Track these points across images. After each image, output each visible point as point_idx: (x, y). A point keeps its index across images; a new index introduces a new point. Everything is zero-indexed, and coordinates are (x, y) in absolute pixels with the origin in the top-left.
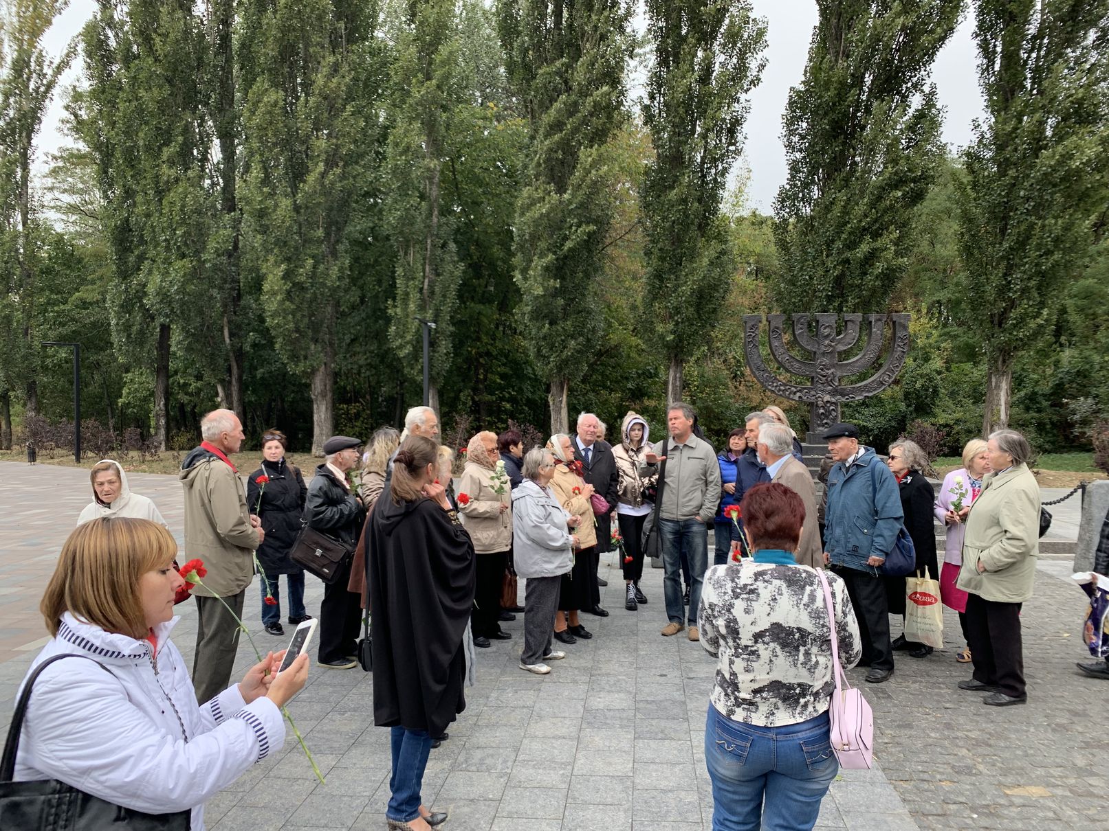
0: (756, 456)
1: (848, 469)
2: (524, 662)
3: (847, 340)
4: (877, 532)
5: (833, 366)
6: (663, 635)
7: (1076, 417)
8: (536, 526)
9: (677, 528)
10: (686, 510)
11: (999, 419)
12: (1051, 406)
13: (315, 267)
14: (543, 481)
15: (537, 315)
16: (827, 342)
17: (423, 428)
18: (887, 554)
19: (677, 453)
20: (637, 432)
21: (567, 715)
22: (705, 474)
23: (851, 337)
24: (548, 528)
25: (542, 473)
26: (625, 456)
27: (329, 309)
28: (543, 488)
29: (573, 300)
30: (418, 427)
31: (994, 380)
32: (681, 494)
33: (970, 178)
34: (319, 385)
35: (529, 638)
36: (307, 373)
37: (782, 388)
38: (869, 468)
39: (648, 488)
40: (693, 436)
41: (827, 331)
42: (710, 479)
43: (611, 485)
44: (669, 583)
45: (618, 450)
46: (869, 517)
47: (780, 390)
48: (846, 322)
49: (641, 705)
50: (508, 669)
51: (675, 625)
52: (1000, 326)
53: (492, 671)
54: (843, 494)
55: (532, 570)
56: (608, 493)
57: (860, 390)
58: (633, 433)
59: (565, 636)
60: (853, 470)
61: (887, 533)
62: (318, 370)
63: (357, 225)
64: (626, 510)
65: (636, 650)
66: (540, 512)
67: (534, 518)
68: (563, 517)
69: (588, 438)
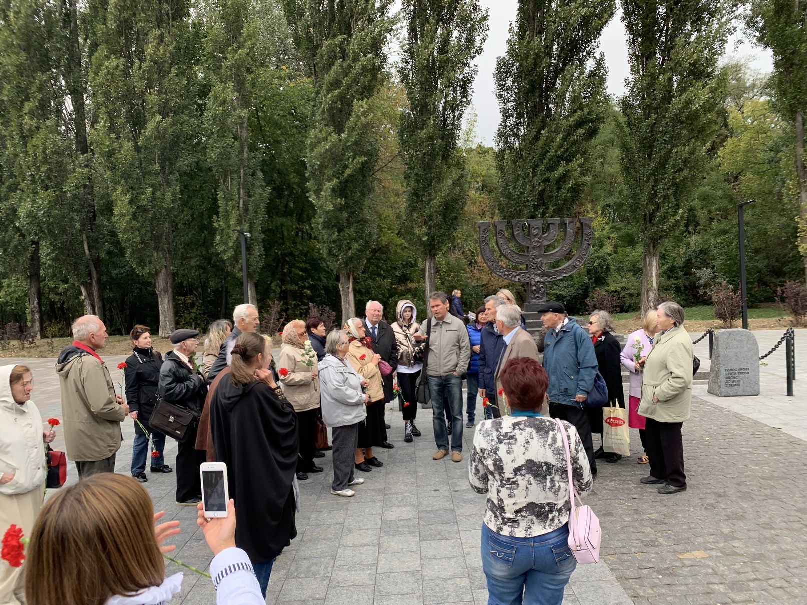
0: (493, 328)
1: (557, 334)
2: (335, 490)
3: (550, 238)
4: (581, 378)
5: (541, 256)
6: (434, 459)
7: (702, 282)
8: (337, 389)
9: (441, 382)
10: (446, 369)
11: (652, 287)
12: (684, 275)
13: (153, 193)
14: (341, 355)
15: (327, 225)
16: (536, 239)
17: (247, 320)
18: (588, 393)
19: (438, 328)
20: (408, 313)
21: (369, 527)
22: (458, 342)
23: (553, 235)
24: (346, 390)
25: (340, 349)
26: (400, 331)
27: (167, 225)
28: (341, 360)
29: (353, 213)
30: (243, 320)
31: (648, 260)
32: (442, 358)
33: (626, 119)
34: (161, 283)
35: (337, 471)
36: (152, 275)
37: (506, 273)
38: (572, 333)
39: (418, 353)
40: (449, 314)
41: (536, 232)
42: (462, 345)
43: (392, 353)
44: (436, 421)
45: (395, 326)
46: (574, 367)
47: (505, 275)
48: (549, 225)
49: (422, 515)
50: (323, 496)
51: (442, 451)
52: (651, 222)
53: (311, 498)
54: (555, 353)
55: (336, 422)
56: (390, 359)
57: (561, 272)
58: (405, 314)
59: (363, 467)
60: (561, 335)
61: (587, 378)
62: (160, 272)
63: (185, 162)
64: (403, 370)
65: (416, 472)
66: (340, 378)
67: (335, 383)
68: (356, 380)
69: (374, 320)
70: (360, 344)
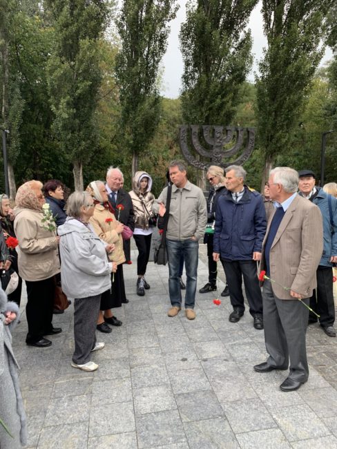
2: (75, 362)
3: (228, 140)
6: (170, 316)
8: (83, 258)
9: (179, 245)
10: (185, 234)
14: (85, 218)
16: (218, 141)
19: (179, 194)
20: (144, 183)
21: (121, 429)
22: (197, 208)
24: (95, 258)
25: (85, 211)
26: (137, 198)
28: (86, 224)
31: (267, 164)
32: (182, 223)
35: (78, 343)
37: (197, 163)
42: (201, 211)
43: (130, 217)
44: (172, 281)
45: (132, 194)
49: (181, 401)
51: (176, 308)
52: (271, 141)
53: (48, 373)
55: (80, 293)
56: (128, 223)
58: (142, 183)
59: (104, 328)
60: (316, 201)
64: (138, 232)
65: (156, 333)
67: (81, 251)
69: (115, 187)
70: (102, 208)
